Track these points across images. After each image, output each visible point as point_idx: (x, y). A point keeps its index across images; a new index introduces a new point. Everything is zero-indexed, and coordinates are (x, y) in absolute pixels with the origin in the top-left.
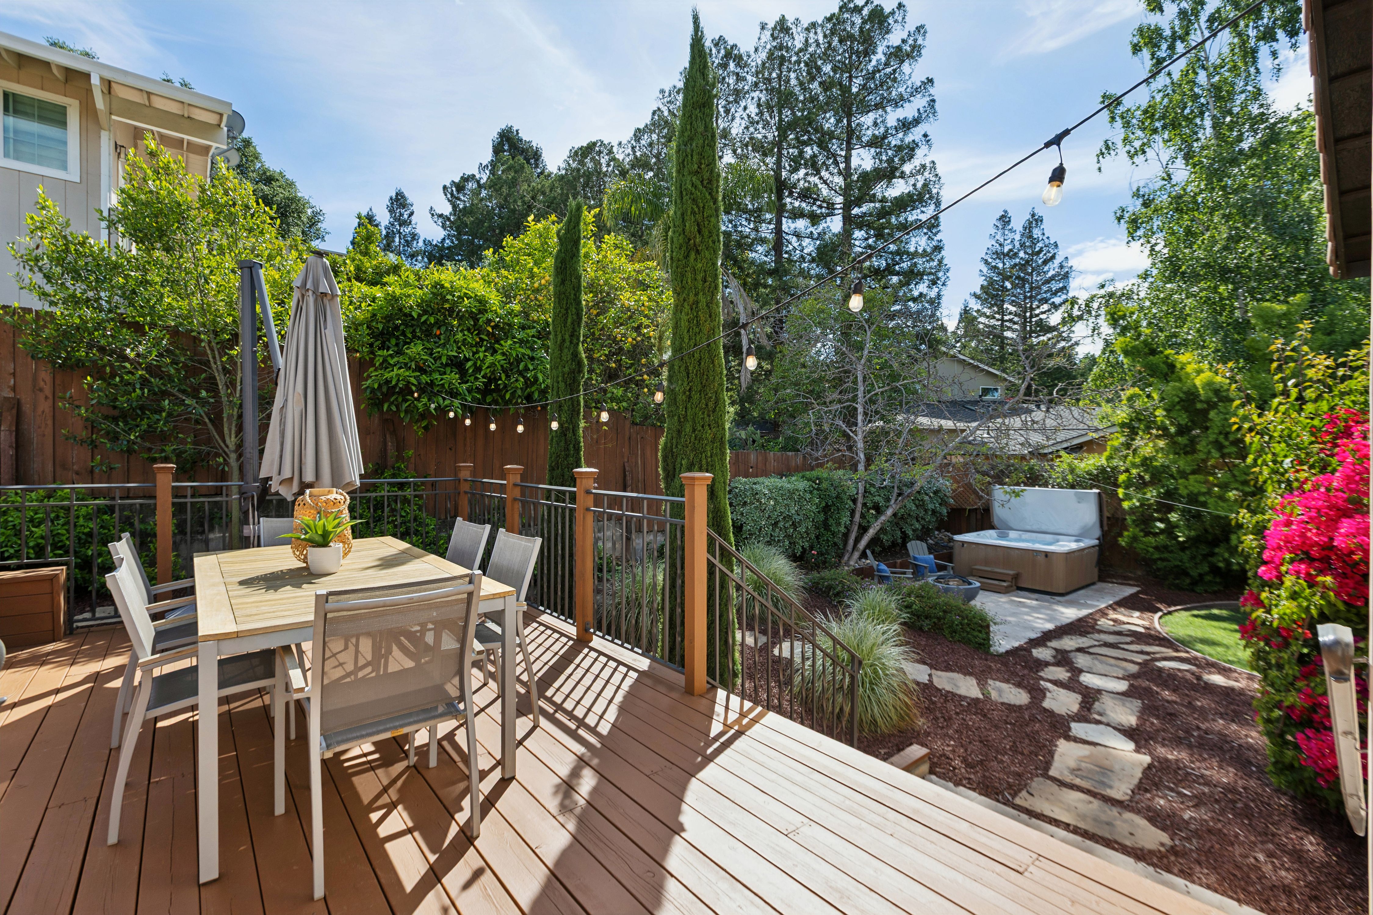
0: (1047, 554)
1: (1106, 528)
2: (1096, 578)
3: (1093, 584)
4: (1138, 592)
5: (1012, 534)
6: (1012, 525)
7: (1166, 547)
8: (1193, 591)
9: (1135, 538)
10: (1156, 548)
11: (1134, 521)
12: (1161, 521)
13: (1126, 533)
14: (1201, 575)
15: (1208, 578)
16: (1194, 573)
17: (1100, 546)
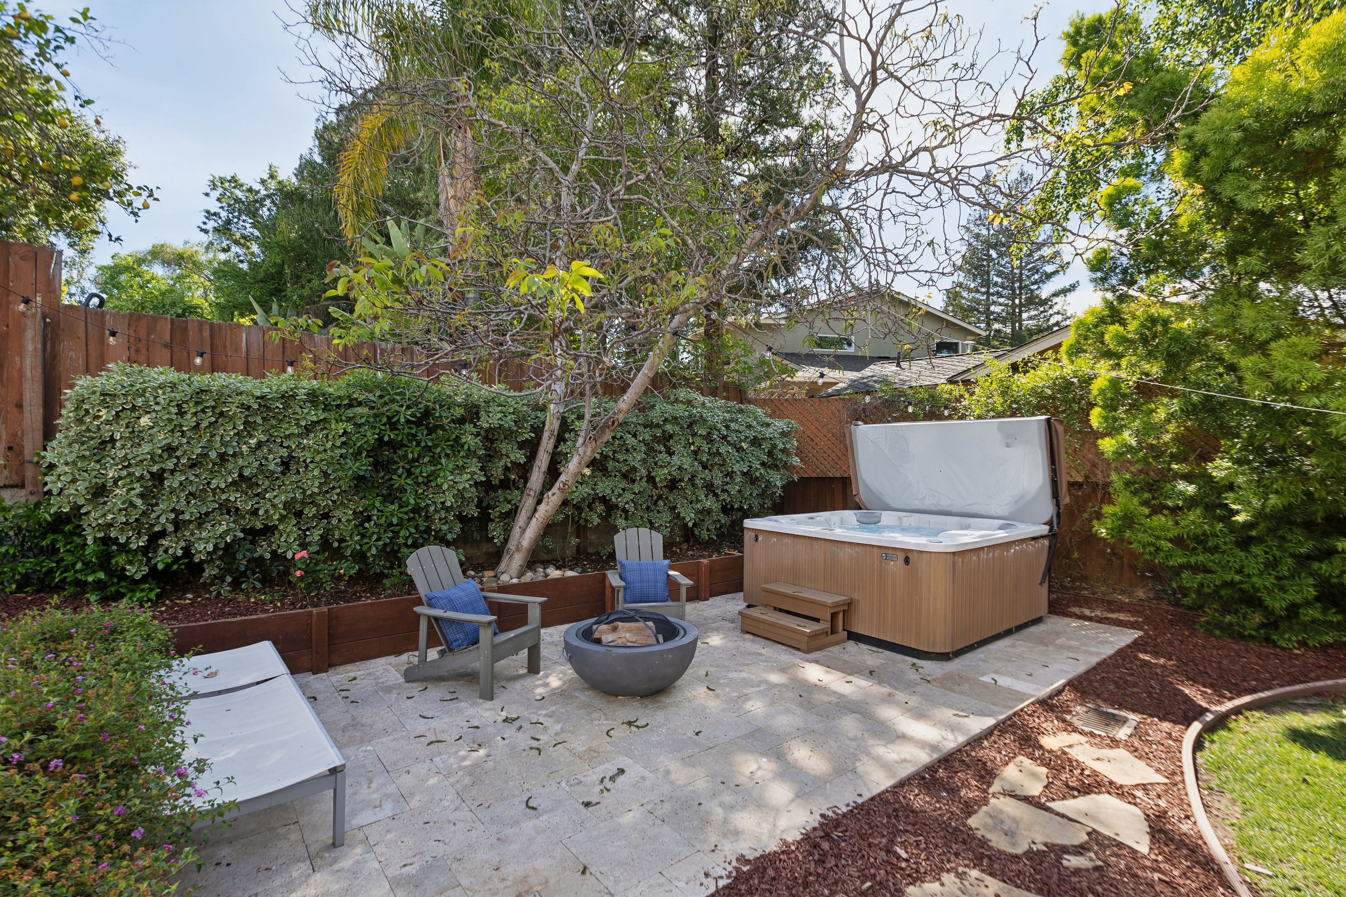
0: (907, 556)
1: (1066, 500)
2: (1043, 609)
3: (1037, 621)
4: (1136, 645)
5: (887, 517)
6: (889, 500)
7: (1201, 540)
8: (1268, 640)
9: (1128, 520)
10: (1178, 541)
11: (1127, 484)
12: (1188, 478)
13: (1108, 509)
14: (1293, 609)
15: (1314, 613)
16: (1277, 603)
17: (1052, 536)
